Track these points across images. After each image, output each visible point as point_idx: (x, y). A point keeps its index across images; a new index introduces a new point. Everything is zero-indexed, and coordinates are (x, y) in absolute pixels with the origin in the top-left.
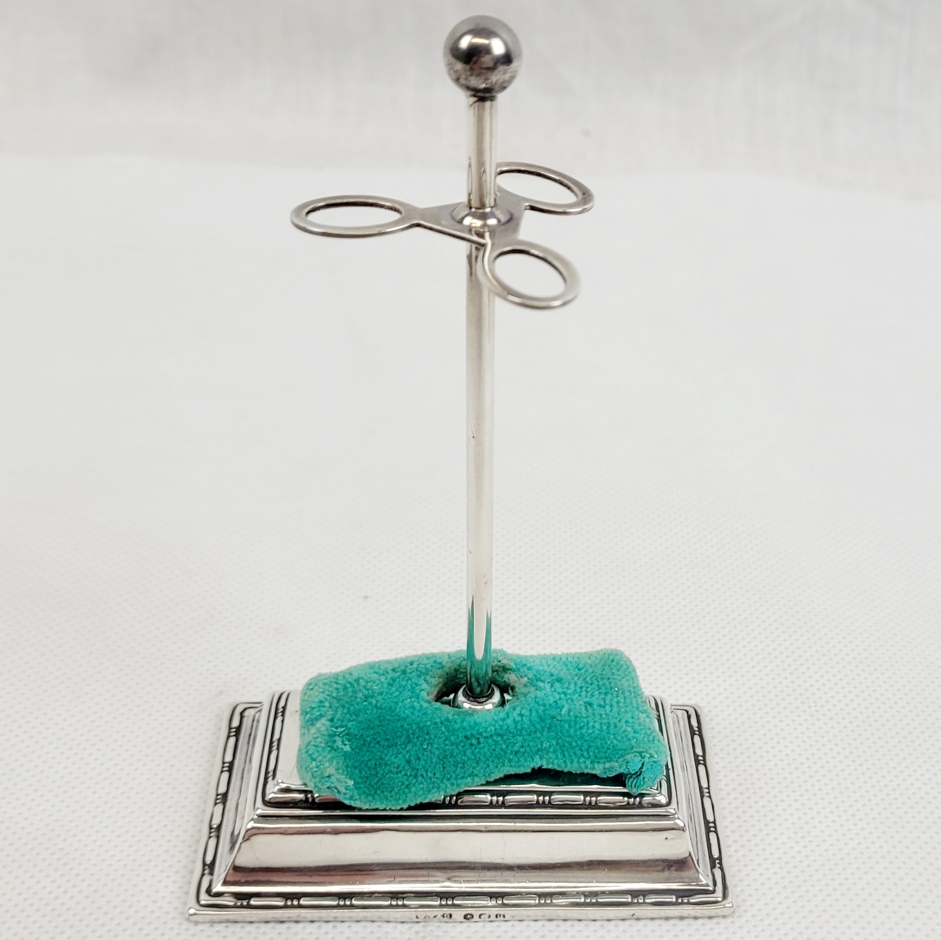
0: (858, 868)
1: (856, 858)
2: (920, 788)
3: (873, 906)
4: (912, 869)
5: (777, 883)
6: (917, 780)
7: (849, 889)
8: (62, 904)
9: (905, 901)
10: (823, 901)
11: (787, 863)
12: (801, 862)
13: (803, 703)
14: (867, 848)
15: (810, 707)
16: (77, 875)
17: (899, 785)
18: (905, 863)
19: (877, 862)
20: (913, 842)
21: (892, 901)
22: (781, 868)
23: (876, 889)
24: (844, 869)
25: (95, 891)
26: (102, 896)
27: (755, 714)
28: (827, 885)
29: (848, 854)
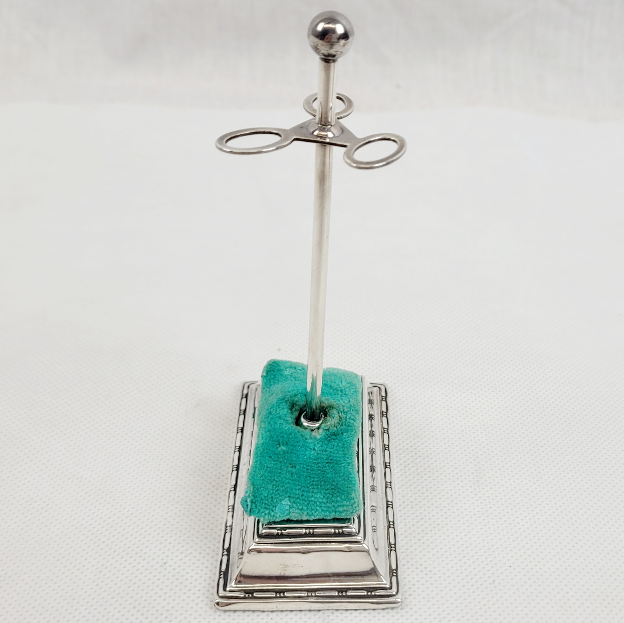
0: (570, 497)
1: (569, 492)
2: (605, 453)
3: (579, 518)
4: (602, 497)
5: (523, 506)
6: (603, 448)
7: (565, 509)
8: (113, 521)
9: (598, 516)
10: (550, 515)
11: (529, 494)
12: (537, 494)
13: (536, 406)
14: (575, 486)
15: (540, 408)
16: (121, 505)
17: (593, 451)
18: (597, 494)
19: (581, 494)
20: (602, 483)
21: (590, 515)
22: (525, 497)
23: (581, 509)
24: (562, 498)
25: (132, 514)
26: (136, 517)
27: (507, 412)
28: (552, 507)
29: (564, 490)
